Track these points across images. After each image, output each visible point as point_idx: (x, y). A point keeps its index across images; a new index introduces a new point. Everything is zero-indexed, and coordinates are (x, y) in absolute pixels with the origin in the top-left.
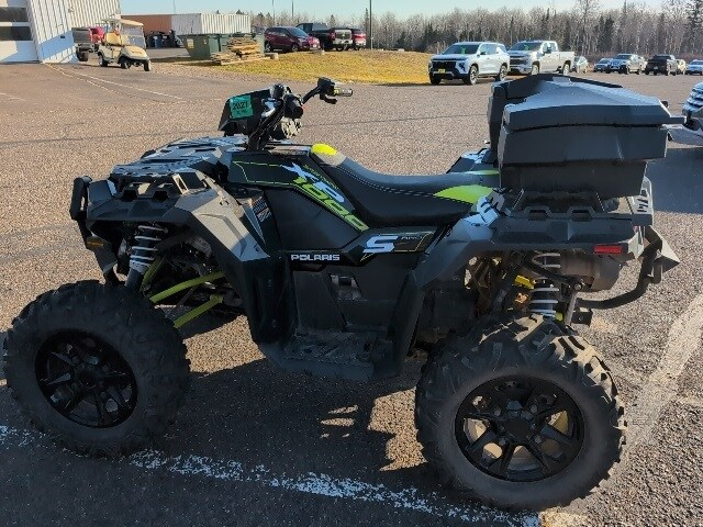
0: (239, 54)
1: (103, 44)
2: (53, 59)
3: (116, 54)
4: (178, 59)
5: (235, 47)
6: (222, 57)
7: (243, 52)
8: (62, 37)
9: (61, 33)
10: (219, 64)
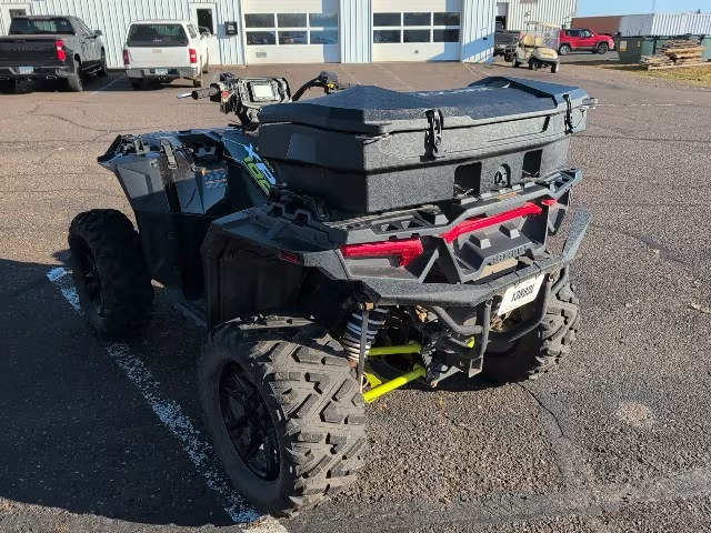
0: (673, 58)
1: (520, 45)
2: (472, 59)
3: (528, 55)
4: (608, 62)
5: (669, 51)
6: (651, 61)
7: (679, 56)
8: (485, 39)
9: (484, 35)
10: (646, 69)
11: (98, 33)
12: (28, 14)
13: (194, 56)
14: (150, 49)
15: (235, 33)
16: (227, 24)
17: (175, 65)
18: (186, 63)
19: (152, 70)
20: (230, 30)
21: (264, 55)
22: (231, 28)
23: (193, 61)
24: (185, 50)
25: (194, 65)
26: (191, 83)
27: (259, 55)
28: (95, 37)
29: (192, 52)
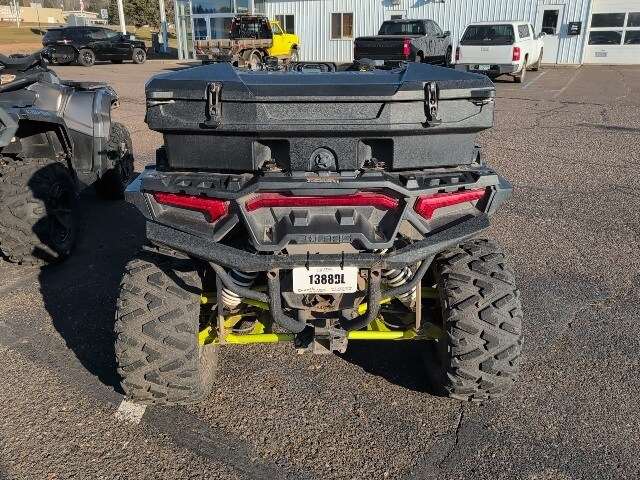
11: (448, 33)
12: (404, 18)
13: (517, 54)
14: (480, 47)
15: (578, 32)
16: (571, 24)
17: (497, 62)
18: (508, 60)
19: (477, 66)
20: (573, 30)
21: (604, 54)
22: (575, 28)
23: (515, 58)
24: (510, 48)
25: (516, 63)
26: (512, 79)
27: (598, 54)
28: (445, 37)
29: (516, 50)
